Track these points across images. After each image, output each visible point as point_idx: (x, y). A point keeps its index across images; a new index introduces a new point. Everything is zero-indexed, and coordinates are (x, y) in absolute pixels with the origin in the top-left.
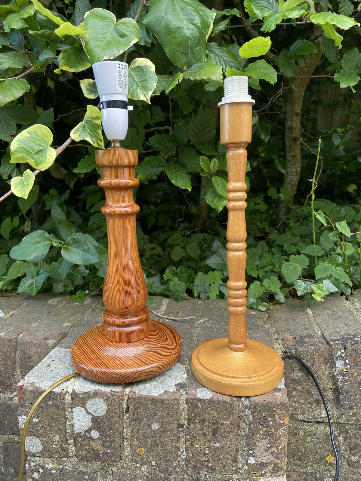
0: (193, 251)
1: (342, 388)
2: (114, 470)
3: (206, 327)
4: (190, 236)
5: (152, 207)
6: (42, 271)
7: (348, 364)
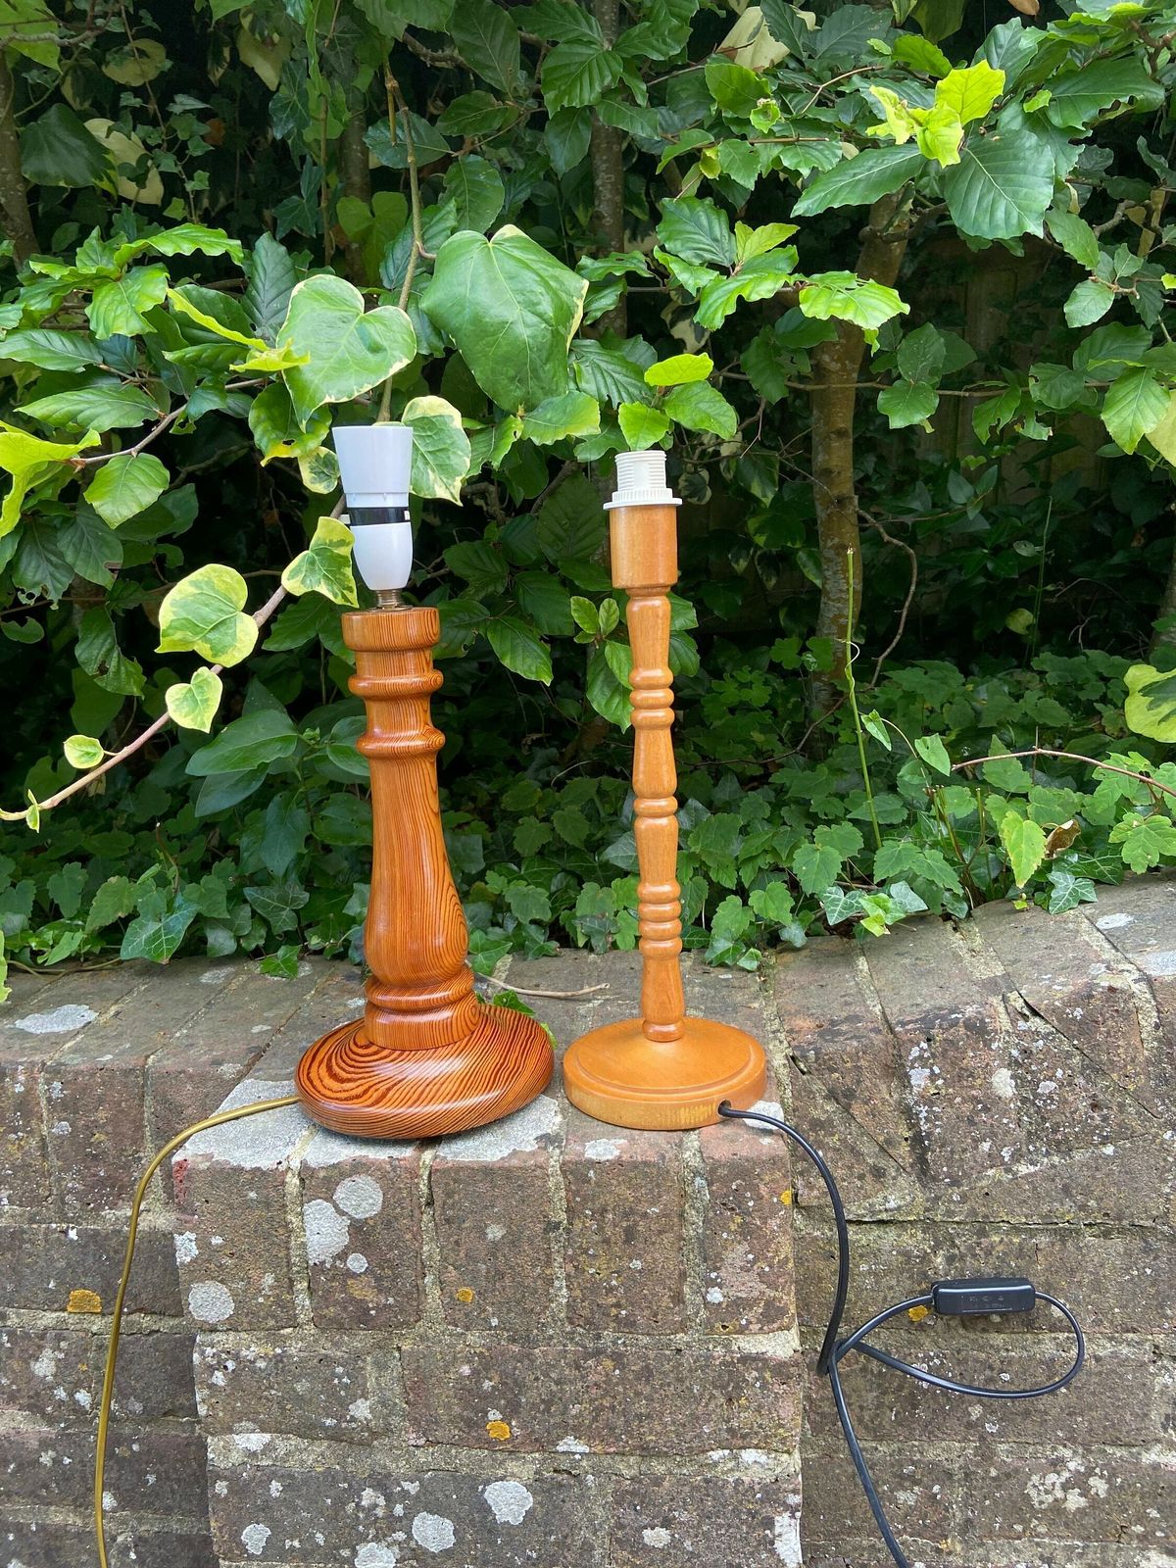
0: (570, 825)
1: (929, 1134)
2: (403, 1348)
3: (608, 1015)
4: (565, 784)
5: (450, 709)
6: (179, 900)
7: (938, 1076)
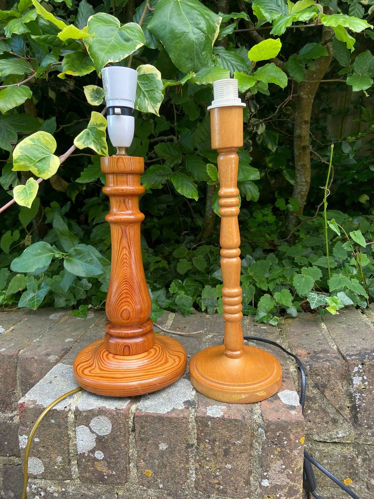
0: (200, 263)
1: (360, 406)
2: (119, 493)
3: (215, 342)
4: (197, 248)
5: (155, 220)
6: (43, 285)
7: (366, 381)
